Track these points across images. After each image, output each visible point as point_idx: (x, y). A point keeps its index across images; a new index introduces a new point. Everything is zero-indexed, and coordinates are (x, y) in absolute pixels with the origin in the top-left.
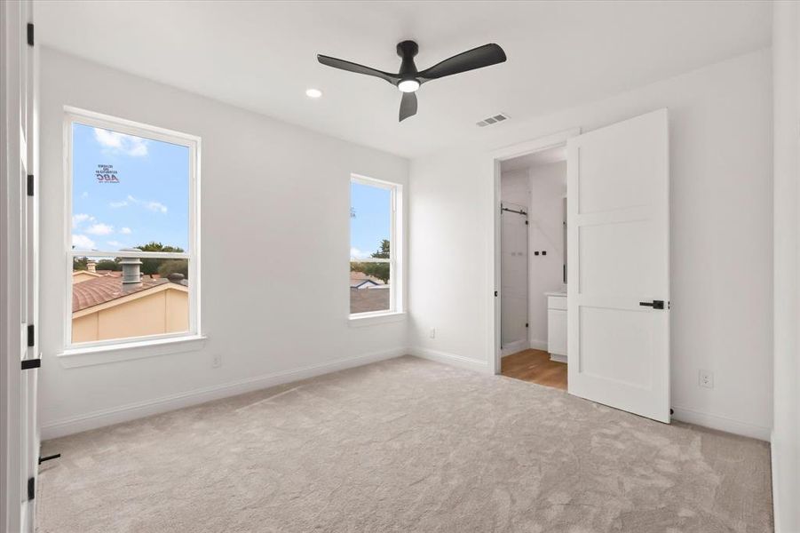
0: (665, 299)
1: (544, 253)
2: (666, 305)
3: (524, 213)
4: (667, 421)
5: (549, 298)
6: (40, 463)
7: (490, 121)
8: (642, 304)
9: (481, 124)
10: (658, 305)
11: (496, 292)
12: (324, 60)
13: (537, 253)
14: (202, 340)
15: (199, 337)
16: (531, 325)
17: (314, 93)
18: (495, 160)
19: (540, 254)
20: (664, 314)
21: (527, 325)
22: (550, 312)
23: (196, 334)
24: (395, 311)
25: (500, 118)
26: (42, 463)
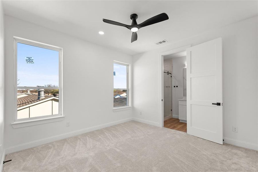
0: (221, 102)
1: (177, 86)
2: (221, 104)
3: (170, 73)
4: (222, 144)
5: (179, 101)
6: (4, 163)
7: (160, 43)
8: (213, 104)
9: (157, 44)
10: (219, 104)
11: (162, 100)
12: (105, 21)
13: (175, 87)
14: (63, 117)
15: (62, 116)
16: (173, 110)
17: (101, 33)
18: (162, 56)
19: (176, 86)
20: (220, 107)
21: (171, 110)
22: (179, 106)
23: (62, 115)
24: (128, 106)
25: (164, 42)
26: (5, 163)
